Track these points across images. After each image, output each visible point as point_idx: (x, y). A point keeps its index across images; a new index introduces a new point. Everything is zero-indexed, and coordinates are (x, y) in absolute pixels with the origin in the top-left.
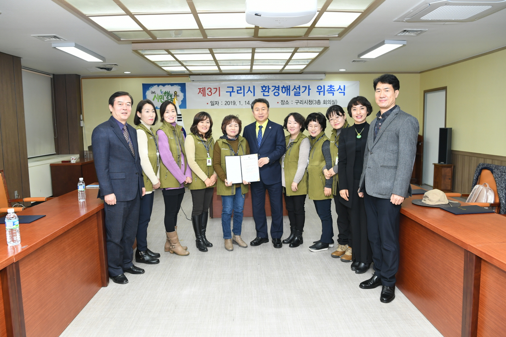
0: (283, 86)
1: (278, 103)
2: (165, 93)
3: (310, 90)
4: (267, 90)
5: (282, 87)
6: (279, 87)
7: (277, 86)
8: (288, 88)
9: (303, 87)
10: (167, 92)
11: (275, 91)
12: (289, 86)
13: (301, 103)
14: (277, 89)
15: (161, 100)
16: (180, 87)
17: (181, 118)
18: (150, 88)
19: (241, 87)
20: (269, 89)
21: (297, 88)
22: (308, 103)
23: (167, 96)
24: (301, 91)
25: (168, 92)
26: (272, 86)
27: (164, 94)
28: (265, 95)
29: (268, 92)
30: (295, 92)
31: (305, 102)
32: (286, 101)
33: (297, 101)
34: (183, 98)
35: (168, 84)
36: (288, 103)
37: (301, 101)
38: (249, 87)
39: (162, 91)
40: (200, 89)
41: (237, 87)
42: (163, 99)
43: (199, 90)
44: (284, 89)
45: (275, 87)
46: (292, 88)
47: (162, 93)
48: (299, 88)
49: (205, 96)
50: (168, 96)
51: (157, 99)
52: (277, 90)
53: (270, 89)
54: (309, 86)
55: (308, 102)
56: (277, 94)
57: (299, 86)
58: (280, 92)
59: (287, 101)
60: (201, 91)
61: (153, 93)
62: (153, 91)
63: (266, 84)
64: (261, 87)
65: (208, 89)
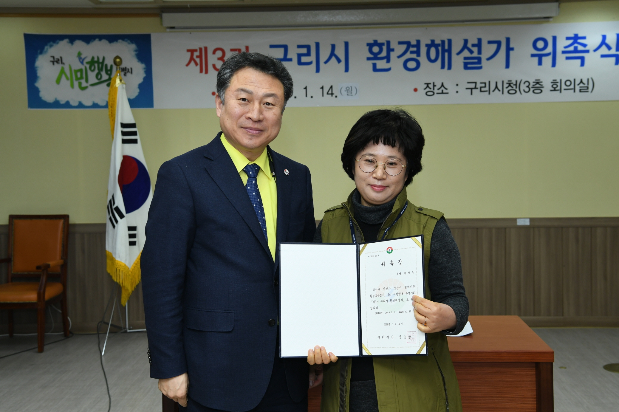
0: (429, 42)
1: (416, 90)
2: (92, 63)
3: (511, 53)
4: (384, 54)
5: (427, 45)
6: (418, 44)
7: (414, 42)
8: (446, 47)
9: (490, 42)
10: (96, 59)
11: (408, 55)
12: (450, 41)
13: (483, 89)
14: (415, 49)
15: (80, 84)
16: (133, 46)
17: (135, 133)
18: (46, 47)
19: (308, 47)
20: (390, 50)
21: (473, 45)
22: (506, 90)
23: (97, 71)
24: (485, 55)
25: (101, 60)
26: (400, 43)
27: (88, 66)
28: (378, 67)
29: (388, 59)
30: (465, 58)
31: (496, 87)
32: (438, 85)
33: (473, 86)
34: (145, 79)
35: (101, 37)
36: (445, 91)
37: (483, 85)
38: (333, 47)
39: (83, 57)
40: (192, 51)
41: (299, 47)
42: (87, 81)
43: (189, 54)
44: (433, 51)
45: (408, 44)
46: (456, 47)
47: (82, 63)
48: (479, 45)
49: (206, 72)
50: (100, 70)
51: (68, 79)
52: (412, 52)
53: (393, 50)
54: (508, 40)
55: (506, 85)
56: (412, 65)
57: (480, 40)
58: (423, 59)
59: (442, 85)
60: (195, 57)
61: (56, 61)
62: (57, 57)
63: (381, 36)
64: (368, 44)
65: (214, 52)
